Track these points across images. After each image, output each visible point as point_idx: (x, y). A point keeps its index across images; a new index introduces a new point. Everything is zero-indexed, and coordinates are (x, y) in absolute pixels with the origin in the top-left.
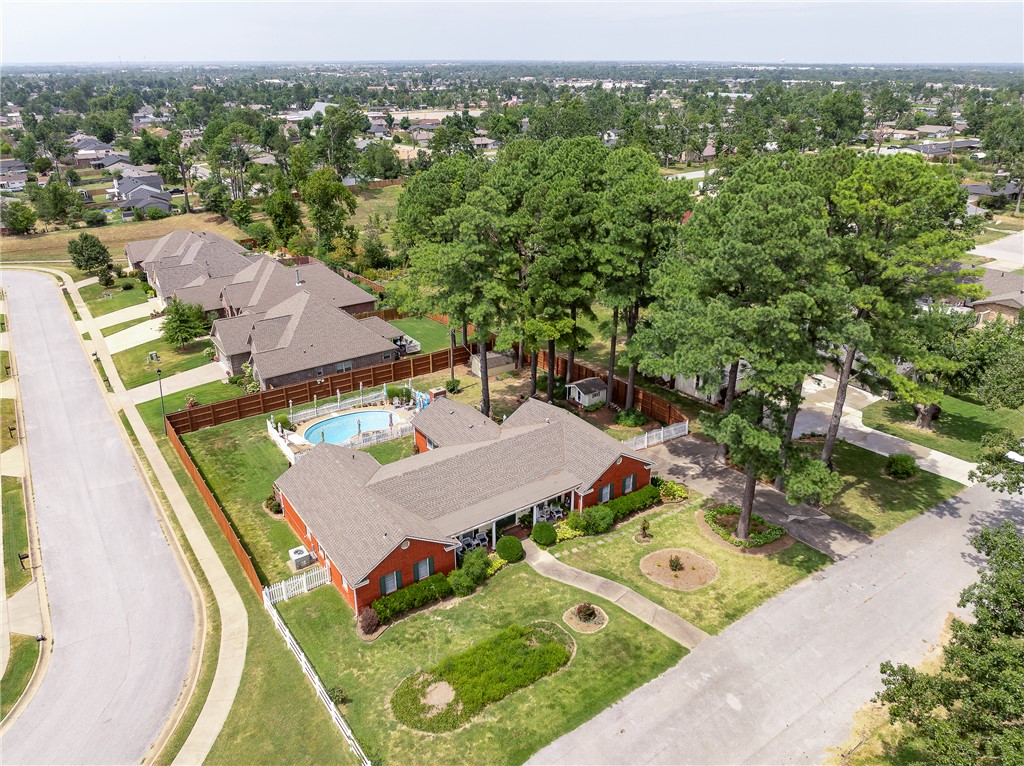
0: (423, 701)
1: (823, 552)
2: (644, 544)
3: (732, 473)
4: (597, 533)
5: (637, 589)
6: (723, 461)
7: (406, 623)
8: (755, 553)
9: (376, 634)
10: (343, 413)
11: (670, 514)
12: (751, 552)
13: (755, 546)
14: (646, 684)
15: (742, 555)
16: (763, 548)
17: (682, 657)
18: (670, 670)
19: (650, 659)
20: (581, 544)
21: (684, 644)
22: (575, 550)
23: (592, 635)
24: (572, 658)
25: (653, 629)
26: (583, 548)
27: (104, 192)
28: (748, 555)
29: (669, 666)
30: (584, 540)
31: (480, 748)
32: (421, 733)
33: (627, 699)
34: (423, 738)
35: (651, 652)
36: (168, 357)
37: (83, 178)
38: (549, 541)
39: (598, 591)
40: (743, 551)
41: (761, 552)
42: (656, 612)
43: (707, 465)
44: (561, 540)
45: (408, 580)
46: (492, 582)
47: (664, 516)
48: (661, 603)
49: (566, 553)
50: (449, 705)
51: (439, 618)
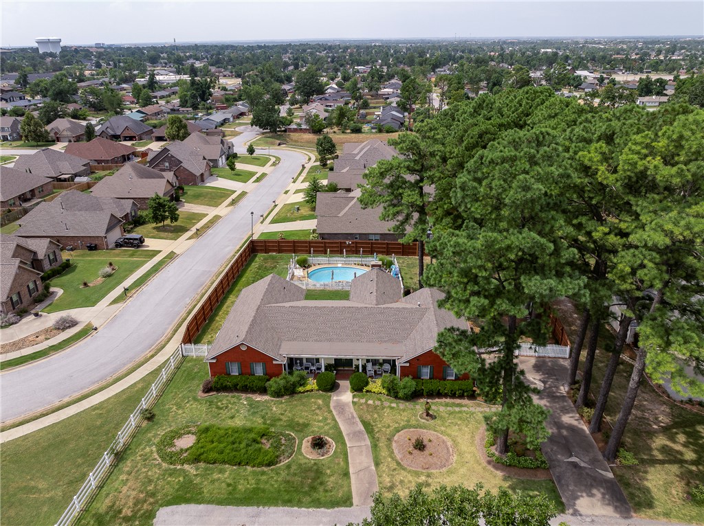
0: (175, 441)
1: (564, 500)
2: (423, 421)
3: (566, 401)
4: (396, 397)
5: (375, 446)
6: (567, 389)
7: (227, 396)
8: (497, 468)
9: (207, 394)
10: (345, 266)
11: (472, 409)
12: (494, 467)
13: (503, 464)
14: (296, 508)
15: (485, 464)
16: (508, 469)
17: (342, 506)
18: (322, 509)
19: (320, 494)
20: (380, 400)
21: (355, 500)
22: (370, 402)
23: (307, 458)
24: (278, 465)
25: (349, 478)
26: (378, 403)
27: (373, 114)
28: (490, 468)
29: (324, 507)
30: (384, 398)
31: (168, 483)
32: (157, 456)
33: (273, 509)
34: (155, 459)
35: (326, 491)
36: (305, 211)
37: (371, 105)
38: (358, 388)
39: (348, 435)
40: (489, 462)
41: (502, 470)
42: (367, 468)
43: (551, 387)
44: (367, 391)
45: (246, 371)
46: (297, 397)
47: (465, 409)
48: (377, 464)
49: (363, 401)
50: (182, 450)
51: (245, 403)
